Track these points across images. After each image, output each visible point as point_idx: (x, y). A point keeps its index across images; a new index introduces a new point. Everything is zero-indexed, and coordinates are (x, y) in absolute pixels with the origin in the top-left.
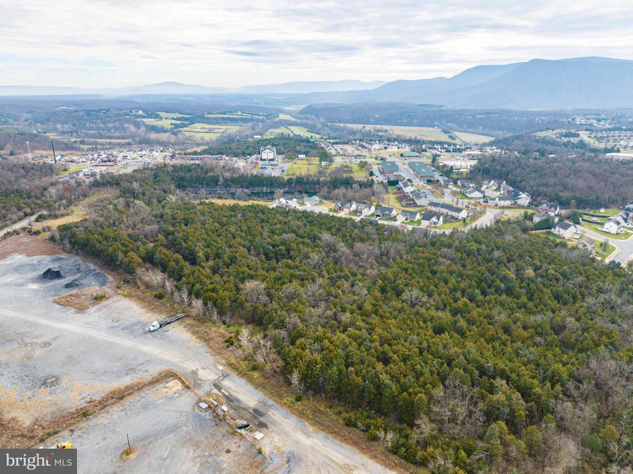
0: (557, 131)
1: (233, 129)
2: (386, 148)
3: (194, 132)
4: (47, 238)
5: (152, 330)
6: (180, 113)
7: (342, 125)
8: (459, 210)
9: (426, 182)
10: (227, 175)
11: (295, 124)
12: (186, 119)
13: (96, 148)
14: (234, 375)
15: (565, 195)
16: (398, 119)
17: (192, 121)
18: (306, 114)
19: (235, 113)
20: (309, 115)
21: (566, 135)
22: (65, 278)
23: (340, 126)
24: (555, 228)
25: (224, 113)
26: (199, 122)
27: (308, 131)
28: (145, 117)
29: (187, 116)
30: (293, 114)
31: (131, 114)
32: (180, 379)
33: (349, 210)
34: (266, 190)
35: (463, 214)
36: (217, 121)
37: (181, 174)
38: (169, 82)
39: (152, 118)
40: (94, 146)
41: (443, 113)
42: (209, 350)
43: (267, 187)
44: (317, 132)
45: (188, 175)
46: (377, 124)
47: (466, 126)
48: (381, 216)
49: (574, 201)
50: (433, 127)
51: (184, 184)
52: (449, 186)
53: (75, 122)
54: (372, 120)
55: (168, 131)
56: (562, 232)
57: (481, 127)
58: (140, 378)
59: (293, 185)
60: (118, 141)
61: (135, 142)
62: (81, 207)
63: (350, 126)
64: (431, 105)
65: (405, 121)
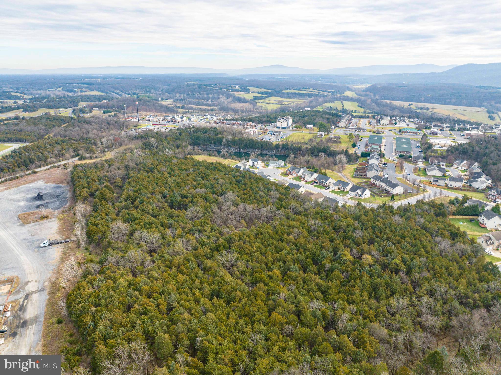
1: (298, 102)
6: (265, 88)
8: (394, 186)
12: (267, 93)
13: (188, 112)
16: (448, 99)
17: (270, 95)
19: (308, 90)
20: (368, 93)
23: (386, 103)
24: (481, 216)
25: (299, 89)
26: (275, 96)
27: (358, 106)
28: (237, 91)
29: (269, 91)
30: (356, 92)
31: (230, 88)
33: (297, 175)
34: (258, 152)
35: (399, 190)
39: (243, 91)
40: (187, 111)
43: (258, 150)
46: (427, 103)
48: (318, 183)
51: (199, 142)
53: (189, 93)
54: (423, 99)
55: (248, 102)
56: (485, 221)
59: (279, 150)
60: (206, 107)
63: (394, 102)
65: (454, 101)
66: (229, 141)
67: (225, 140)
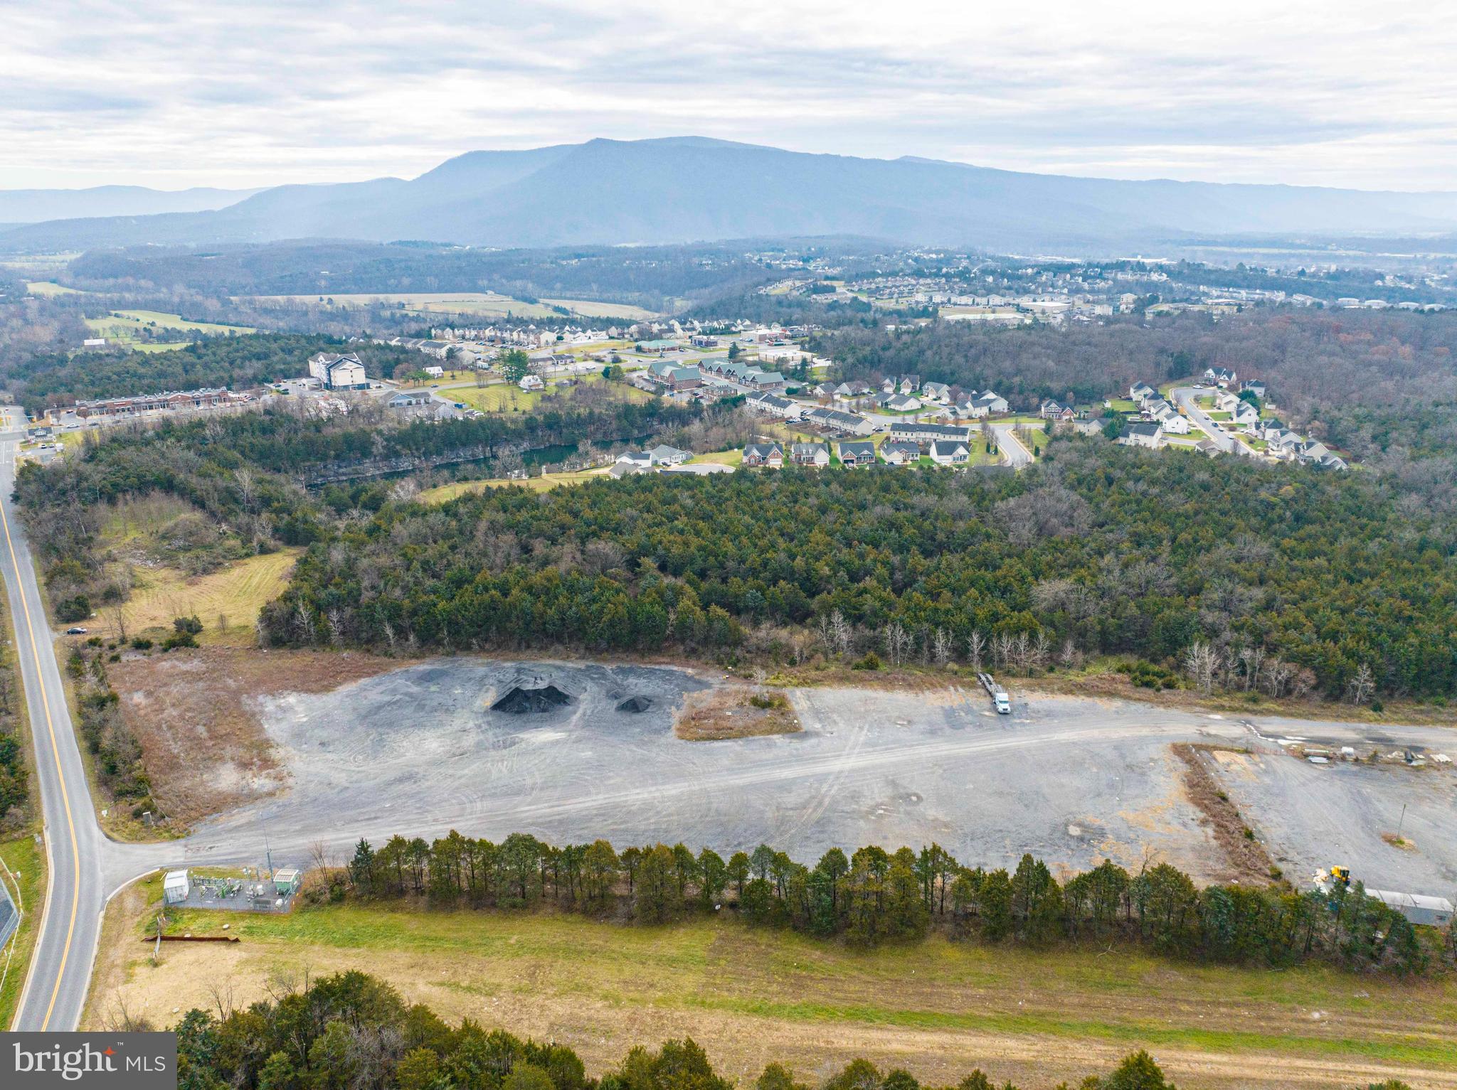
0: (789, 283)
5: (1009, 710)
7: (281, 299)
10: (388, 426)
21: (817, 290)
24: (1127, 435)
27: (185, 320)
44: (221, 319)
47: (558, 285)
48: (856, 461)
50: (482, 291)
62: (135, 561)
64: (424, 243)
65: (406, 281)
66: (389, 440)
67: (378, 439)
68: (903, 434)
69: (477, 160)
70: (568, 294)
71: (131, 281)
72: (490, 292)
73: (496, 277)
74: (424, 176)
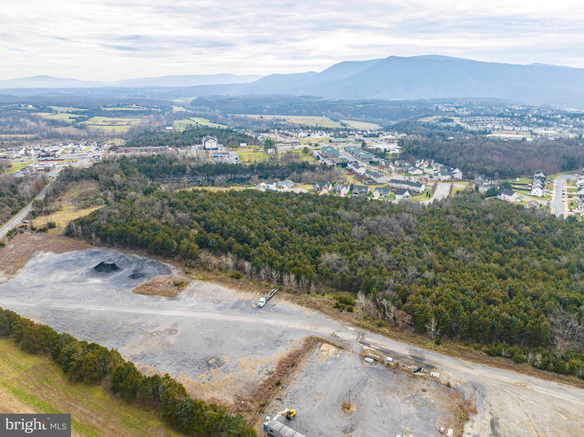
0: (435, 117)
1: (136, 121)
2: (309, 135)
3: (98, 125)
4: (62, 234)
5: (262, 306)
6: (74, 107)
7: (243, 116)
9: (368, 163)
10: (193, 164)
11: (194, 116)
12: (84, 113)
14: (368, 332)
15: (489, 168)
16: (289, 109)
17: (91, 115)
18: (200, 106)
19: (131, 106)
21: (445, 120)
22: (122, 270)
23: (241, 117)
24: (500, 195)
25: (119, 106)
26: (98, 116)
27: (210, 122)
28: (37, 112)
29: (83, 110)
30: (186, 107)
31: (21, 108)
32: (328, 342)
34: (231, 176)
35: (423, 188)
36: (116, 114)
37: (147, 165)
38: (41, 76)
39: (46, 112)
41: (327, 104)
42: (327, 316)
43: (231, 174)
44: (220, 122)
45: (154, 165)
47: (350, 115)
48: (359, 193)
49: (497, 173)
50: (321, 116)
52: (390, 166)
54: (265, 111)
55: (70, 125)
56: (507, 198)
57: (363, 116)
58: (292, 347)
59: (255, 171)
61: (43, 136)
62: (66, 202)
64: (312, 97)
65: (295, 111)
66: (193, 169)
67: (188, 168)
68: (394, 184)
69: (345, 64)
70: (353, 118)
71: (204, 107)
72: (324, 117)
73: (329, 111)
74: (324, 71)
